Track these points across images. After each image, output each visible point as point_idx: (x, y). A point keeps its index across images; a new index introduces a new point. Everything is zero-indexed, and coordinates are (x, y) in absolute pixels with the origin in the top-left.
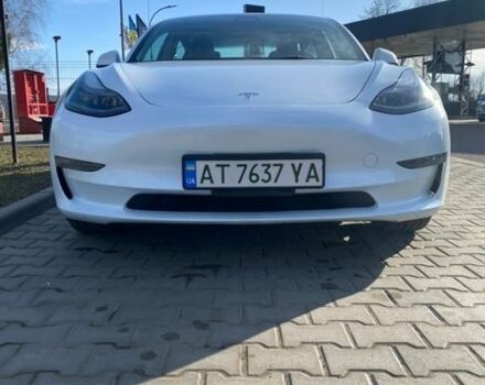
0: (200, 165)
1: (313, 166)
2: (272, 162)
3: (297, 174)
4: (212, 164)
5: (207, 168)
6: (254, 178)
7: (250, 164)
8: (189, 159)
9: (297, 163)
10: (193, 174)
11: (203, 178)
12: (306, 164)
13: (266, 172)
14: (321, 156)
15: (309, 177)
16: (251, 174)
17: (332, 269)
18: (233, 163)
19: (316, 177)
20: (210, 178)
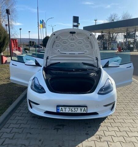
0: (60, 108)
1: (85, 109)
2: (76, 108)
3: (81, 110)
4: (63, 108)
5: (62, 108)
6: (72, 111)
7: (71, 108)
8: (58, 106)
9: (81, 108)
10: (59, 109)
11: (61, 110)
12: (83, 108)
13: (74, 110)
14: (86, 107)
15: (84, 111)
16: (71, 110)
17: (89, 127)
18: (68, 108)
19: (85, 111)
20: (62, 110)
